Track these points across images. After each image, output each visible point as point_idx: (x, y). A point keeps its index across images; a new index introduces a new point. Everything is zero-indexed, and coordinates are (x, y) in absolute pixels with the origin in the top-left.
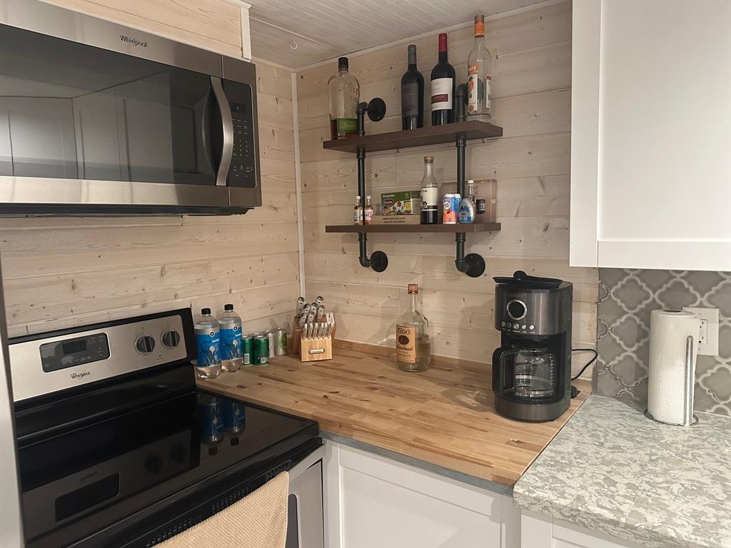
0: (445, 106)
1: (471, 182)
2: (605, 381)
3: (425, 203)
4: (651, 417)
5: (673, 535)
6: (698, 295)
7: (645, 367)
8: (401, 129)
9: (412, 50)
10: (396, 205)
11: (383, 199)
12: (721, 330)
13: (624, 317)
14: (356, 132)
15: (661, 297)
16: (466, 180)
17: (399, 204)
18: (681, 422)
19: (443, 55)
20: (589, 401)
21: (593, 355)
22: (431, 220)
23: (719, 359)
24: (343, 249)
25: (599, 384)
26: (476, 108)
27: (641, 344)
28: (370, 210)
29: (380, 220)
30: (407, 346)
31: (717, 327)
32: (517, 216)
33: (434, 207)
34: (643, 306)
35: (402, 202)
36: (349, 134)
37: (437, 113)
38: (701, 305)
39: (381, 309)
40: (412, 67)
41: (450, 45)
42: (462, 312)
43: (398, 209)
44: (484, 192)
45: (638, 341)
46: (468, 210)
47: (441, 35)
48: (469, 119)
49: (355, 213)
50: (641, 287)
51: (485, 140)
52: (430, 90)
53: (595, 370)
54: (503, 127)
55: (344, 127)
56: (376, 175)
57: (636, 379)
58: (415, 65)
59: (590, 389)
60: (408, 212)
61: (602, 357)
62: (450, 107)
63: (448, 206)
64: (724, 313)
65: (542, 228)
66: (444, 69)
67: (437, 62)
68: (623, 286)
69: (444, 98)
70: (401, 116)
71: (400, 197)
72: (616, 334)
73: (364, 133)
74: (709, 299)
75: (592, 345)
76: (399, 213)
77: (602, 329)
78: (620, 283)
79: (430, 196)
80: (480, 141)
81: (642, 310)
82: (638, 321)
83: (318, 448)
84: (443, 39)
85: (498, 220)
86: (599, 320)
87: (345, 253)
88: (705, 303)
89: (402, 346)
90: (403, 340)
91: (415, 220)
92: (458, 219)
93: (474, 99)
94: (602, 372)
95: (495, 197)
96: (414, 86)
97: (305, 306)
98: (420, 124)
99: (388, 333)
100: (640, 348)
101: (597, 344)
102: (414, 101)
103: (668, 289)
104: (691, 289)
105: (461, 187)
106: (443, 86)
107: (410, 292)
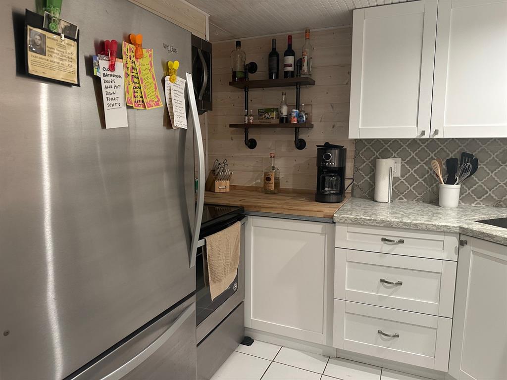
0: (290, 69)
1: (303, 104)
2: (357, 191)
3: (282, 113)
4: (376, 201)
5: (389, 220)
6: (393, 153)
7: (373, 184)
8: (268, 79)
9: (274, 41)
10: (266, 115)
11: (259, 112)
12: (401, 166)
13: (365, 164)
14: (245, 78)
15: (380, 154)
16: (300, 104)
17: (268, 114)
18: (387, 201)
19: (290, 46)
20: (350, 199)
21: (352, 181)
22: (285, 122)
23: (401, 178)
24: (232, 138)
25: (354, 194)
26: (306, 71)
27: (371, 175)
28: (252, 117)
29: (258, 122)
30: (270, 182)
31: (400, 165)
32: (321, 121)
33: (286, 116)
34: (372, 158)
35: (270, 113)
36: (241, 79)
37: (286, 73)
38: (394, 157)
39: (252, 168)
40: (274, 49)
41: (293, 40)
42: (294, 166)
43: (267, 116)
44: (308, 109)
45: (370, 173)
46: (303, 117)
47: (289, 36)
48: (302, 76)
49: (245, 119)
50: (372, 151)
51: (307, 86)
52: (283, 61)
53: (352, 187)
54: (316, 80)
55: (239, 75)
56: (251, 101)
57: (369, 189)
58: (275, 49)
59: (350, 195)
60: (272, 118)
61: (356, 181)
62: (293, 70)
63: (294, 115)
64: (403, 160)
65: (332, 127)
66: (290, 52)
67: (287, 49)
68: (365, 151)
69: (290, 65)
70: (268, 72)
71: (268, 111)
72: (362, 171)
73: (248, 79)
74: (397, 155)
75: (352, 177)
76: (268, 118)
77: (356, 169)
78: (363, 150)
79: (285, 110)
80: (305, 86)
81: (372, 160)
82: (370, 165)
83: (243, 218)
84: (290, 38)
85: (312, 123)
86: (354, 166)
87: (232, 140)
88: (396, 156)
89: (268, 182)
90: (268, 179)
91: (276, 121)
92: (298, 121)
93: (305, 68)
94: (355, 188)
95: (311, 112)
96: (275, 58)
97: (219, 164)
98: (277, 77)
99: (257, 179)
100: (371, 176)
101: (353, 176)
102: (275, 66)
103: (382, 151)
104: (391, 150)
105: (298, 106)
106: (290, 60)
107: (271, 157)
